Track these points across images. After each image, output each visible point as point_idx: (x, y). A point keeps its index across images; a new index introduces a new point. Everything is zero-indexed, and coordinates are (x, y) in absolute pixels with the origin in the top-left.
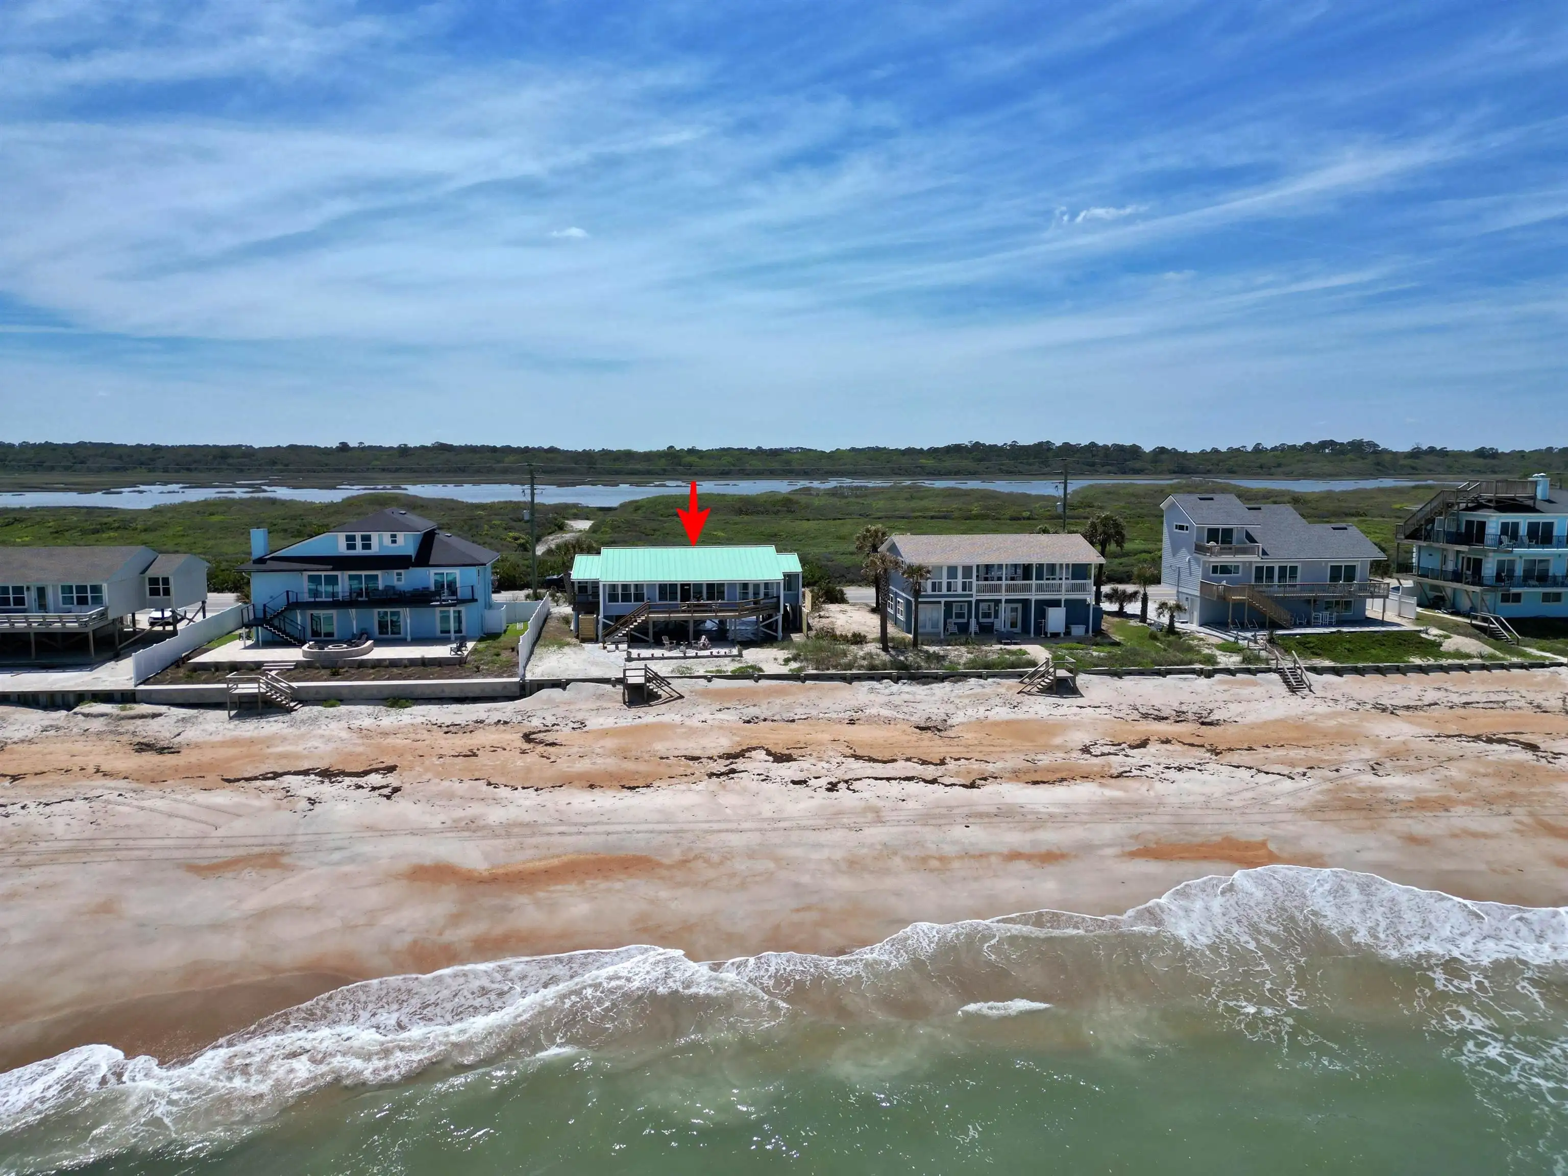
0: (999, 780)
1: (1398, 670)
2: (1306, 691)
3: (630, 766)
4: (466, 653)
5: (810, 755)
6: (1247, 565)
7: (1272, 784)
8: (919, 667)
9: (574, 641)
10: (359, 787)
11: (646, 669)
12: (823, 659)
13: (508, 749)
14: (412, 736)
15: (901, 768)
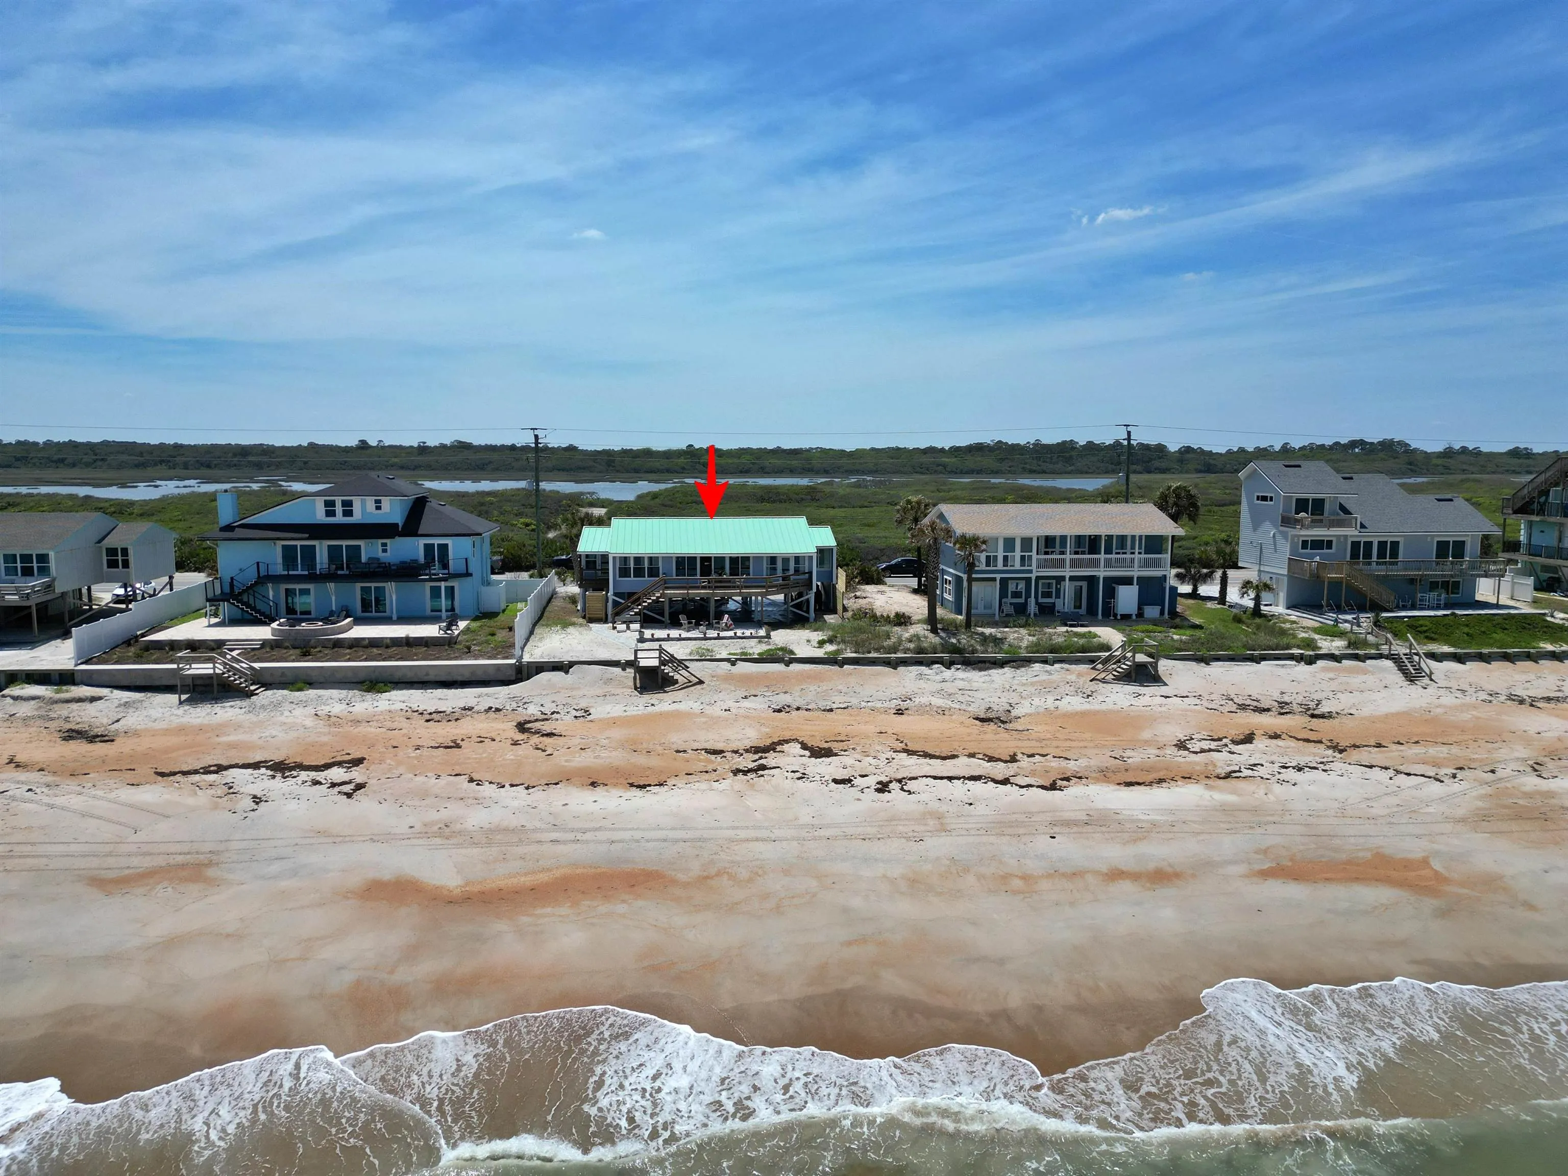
0: (1084, 780)
1: (1529, 657)
2: (1426, 681)
3: (641, 760)
4: (456, 632)
5: (853, 749)
6: (1342, 539)
7: (1416, 787)
8: (974, 651)
9: (581, 620)
10: (316, 783)
11: (661, 650)
12: (863, 641)
13: (498, 739)
14: (389, 724)
15: (961, 766)
